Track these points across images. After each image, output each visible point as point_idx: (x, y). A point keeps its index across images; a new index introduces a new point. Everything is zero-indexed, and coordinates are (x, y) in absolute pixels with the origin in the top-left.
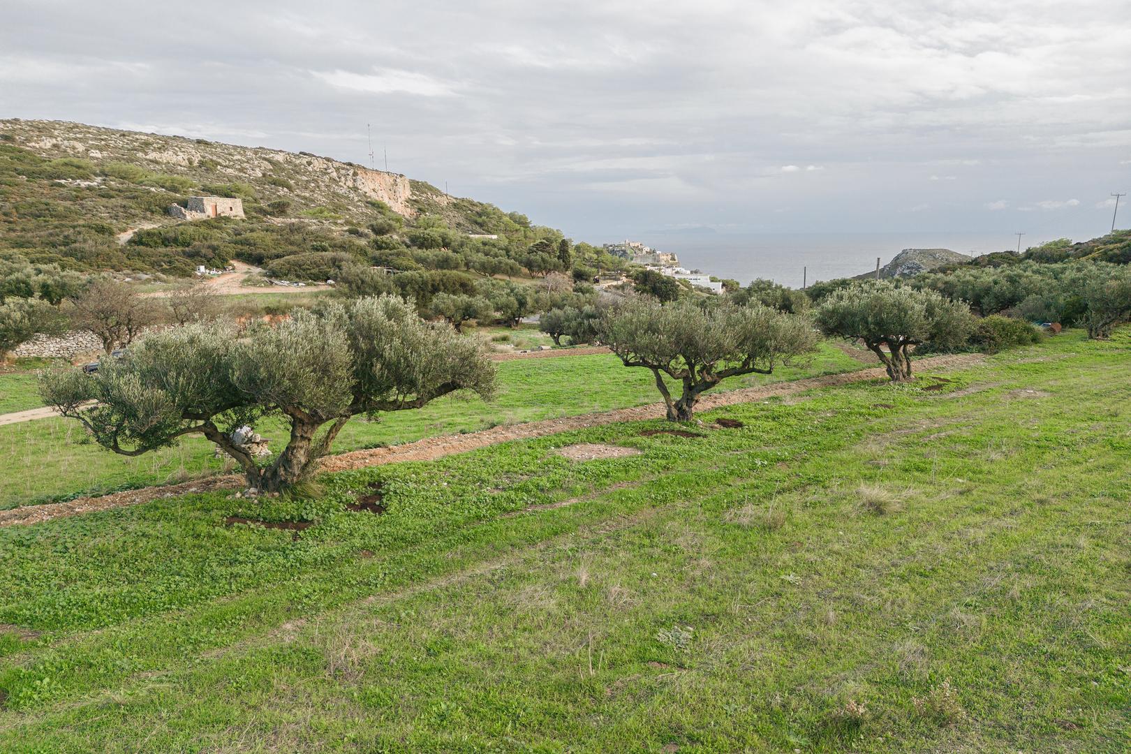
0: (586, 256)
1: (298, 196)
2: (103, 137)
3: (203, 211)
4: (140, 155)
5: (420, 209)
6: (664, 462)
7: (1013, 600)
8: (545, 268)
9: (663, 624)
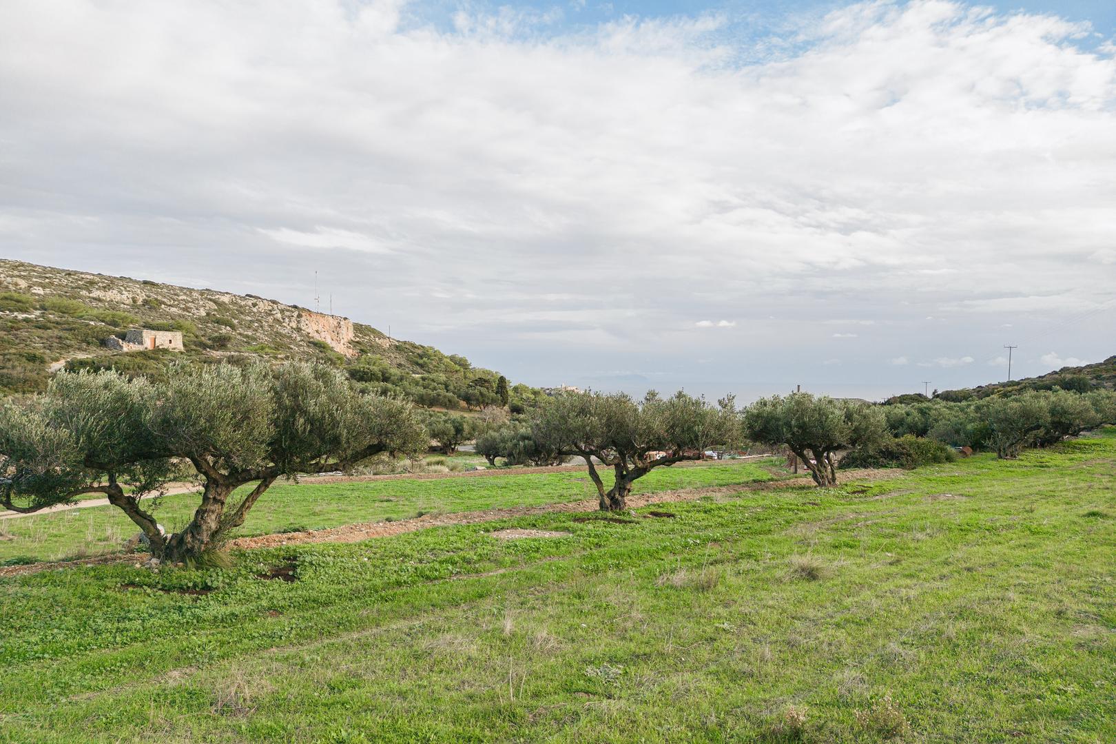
0: (524, 396)
1: (240, 334)
2: (47, 275)
3: (141, 343)
4: (84, 293)
5: (362, 350)
6: (596, 540)
7: (949, 640)
8: (483, 401)
9: (591, 662)
